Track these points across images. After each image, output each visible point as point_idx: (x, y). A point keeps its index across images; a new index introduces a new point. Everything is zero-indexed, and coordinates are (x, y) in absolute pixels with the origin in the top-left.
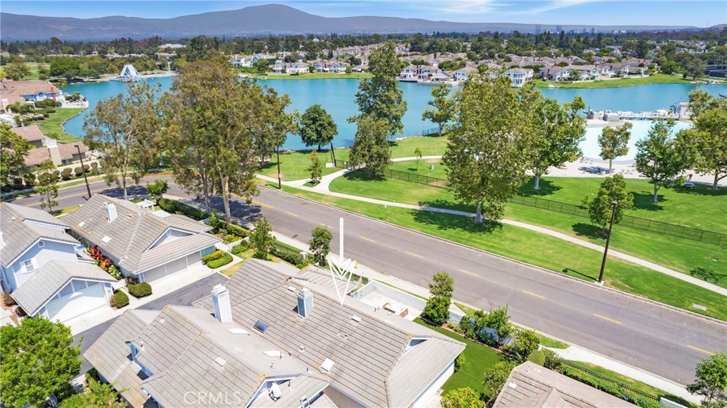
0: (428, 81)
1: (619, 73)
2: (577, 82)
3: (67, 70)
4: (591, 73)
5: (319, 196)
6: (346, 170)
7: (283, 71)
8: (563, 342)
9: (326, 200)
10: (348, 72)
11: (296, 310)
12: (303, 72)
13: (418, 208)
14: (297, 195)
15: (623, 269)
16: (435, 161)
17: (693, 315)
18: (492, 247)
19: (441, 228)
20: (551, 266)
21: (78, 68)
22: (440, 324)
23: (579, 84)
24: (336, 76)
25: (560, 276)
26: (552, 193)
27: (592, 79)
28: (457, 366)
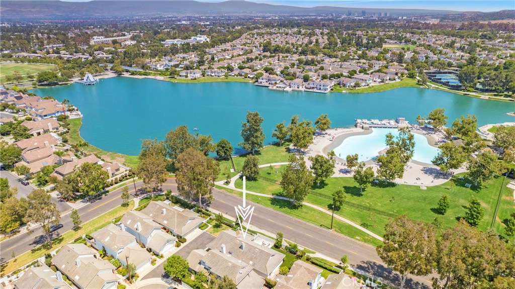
0: (275, 88)
1: (383, 80)
2: (359, 88)
3: (50, 78)
4: (367, 81)
5: (231, 191)
6: (240, 174)
7: (186, 76)
8: (315, 251)
9: (235, 193)
10: (226, 76)
11: (240, 248)
12: (199, 76)
13: (272, 197)
14: (222, 190)
15: (340, 224)
16: (278, 167)
17: (355, 241)
18: (298, 216)
19: (280, 208)
20: (317, 224)
21: (56, 77)
22: (279, 248)
23: (360, 89)
24: (219, 80)
25: (319, 227)
26: (323, 188)
27: (367, 85)
28: (284, 261)
